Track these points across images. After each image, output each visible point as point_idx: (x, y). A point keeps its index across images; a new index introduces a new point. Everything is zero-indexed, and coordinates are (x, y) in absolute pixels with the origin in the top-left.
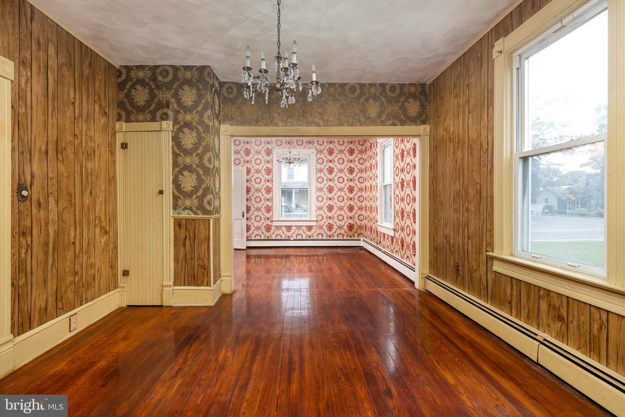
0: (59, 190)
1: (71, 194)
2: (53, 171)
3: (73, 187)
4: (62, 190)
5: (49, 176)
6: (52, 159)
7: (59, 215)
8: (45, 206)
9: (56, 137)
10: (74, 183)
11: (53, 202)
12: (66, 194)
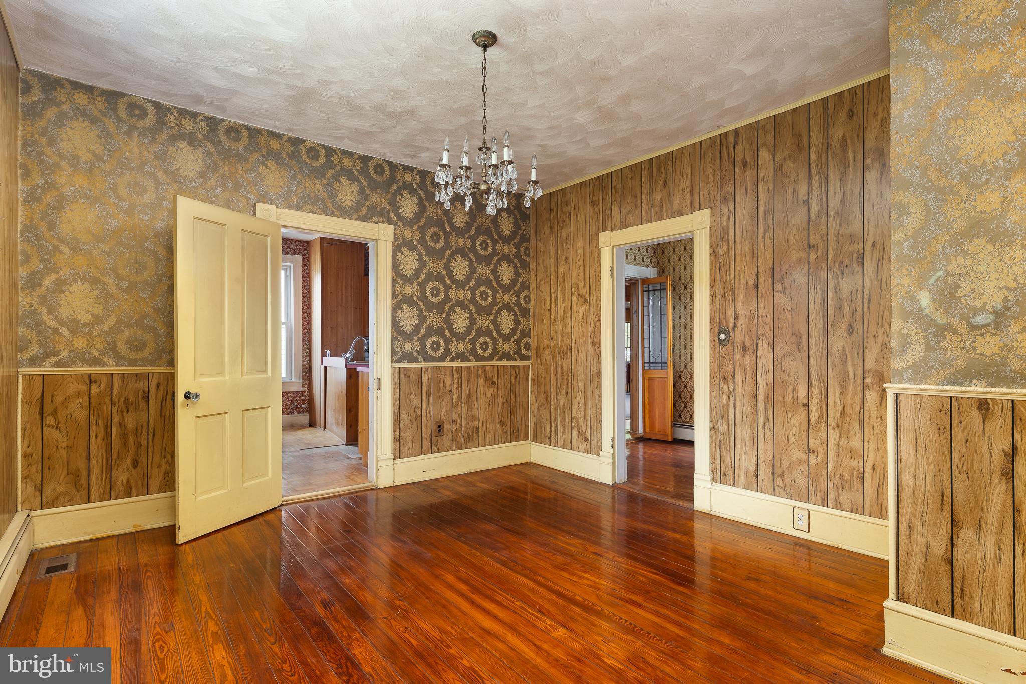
0: (776, 330)
1: (800, 333)
2: (766, 307)
3: (805, 324)
4: (781, 329)
5: (760, 314)
6: (764, 292)
7: (775, 362)
8: (752, 351)
9: (772, 262)
10: (806, 317)
11: (766, 346)
12: (790, 333)
